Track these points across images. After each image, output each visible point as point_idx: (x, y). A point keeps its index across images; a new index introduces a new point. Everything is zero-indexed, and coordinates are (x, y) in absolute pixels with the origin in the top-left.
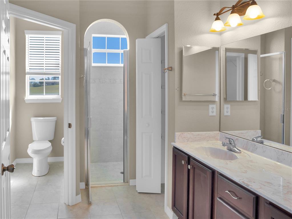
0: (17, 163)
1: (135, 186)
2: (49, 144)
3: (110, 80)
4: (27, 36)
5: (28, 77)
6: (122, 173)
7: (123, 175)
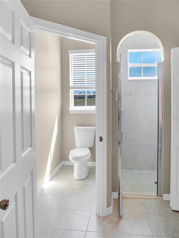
0: (63, 164)
1: (169, 201)
2: (88, 151)
3: (146, 92)
4: (70, 55)
5: (72, 91)
6: (156, 183)
7: (157, 185)
